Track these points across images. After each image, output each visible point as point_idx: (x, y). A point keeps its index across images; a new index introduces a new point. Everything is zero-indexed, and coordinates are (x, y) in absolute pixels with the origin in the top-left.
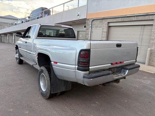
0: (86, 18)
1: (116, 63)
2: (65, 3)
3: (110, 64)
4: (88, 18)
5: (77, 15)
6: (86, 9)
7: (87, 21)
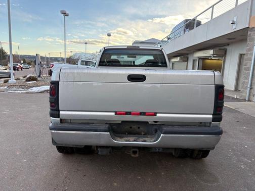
0: (247, 26)
1: (129, 113)
2: (215, 5)
3: (113, 114)
4: (251, 26)
5: (231, 22)
6: (249, 8)
7: (249, 33)
